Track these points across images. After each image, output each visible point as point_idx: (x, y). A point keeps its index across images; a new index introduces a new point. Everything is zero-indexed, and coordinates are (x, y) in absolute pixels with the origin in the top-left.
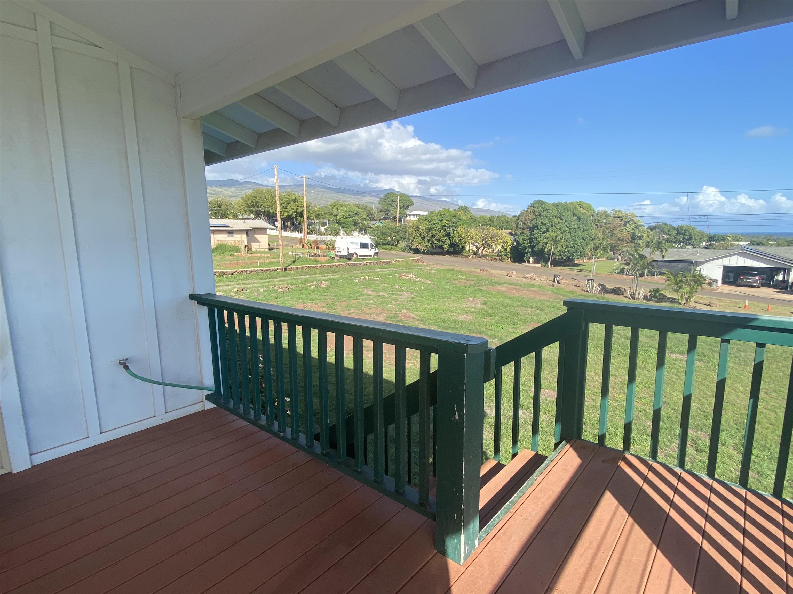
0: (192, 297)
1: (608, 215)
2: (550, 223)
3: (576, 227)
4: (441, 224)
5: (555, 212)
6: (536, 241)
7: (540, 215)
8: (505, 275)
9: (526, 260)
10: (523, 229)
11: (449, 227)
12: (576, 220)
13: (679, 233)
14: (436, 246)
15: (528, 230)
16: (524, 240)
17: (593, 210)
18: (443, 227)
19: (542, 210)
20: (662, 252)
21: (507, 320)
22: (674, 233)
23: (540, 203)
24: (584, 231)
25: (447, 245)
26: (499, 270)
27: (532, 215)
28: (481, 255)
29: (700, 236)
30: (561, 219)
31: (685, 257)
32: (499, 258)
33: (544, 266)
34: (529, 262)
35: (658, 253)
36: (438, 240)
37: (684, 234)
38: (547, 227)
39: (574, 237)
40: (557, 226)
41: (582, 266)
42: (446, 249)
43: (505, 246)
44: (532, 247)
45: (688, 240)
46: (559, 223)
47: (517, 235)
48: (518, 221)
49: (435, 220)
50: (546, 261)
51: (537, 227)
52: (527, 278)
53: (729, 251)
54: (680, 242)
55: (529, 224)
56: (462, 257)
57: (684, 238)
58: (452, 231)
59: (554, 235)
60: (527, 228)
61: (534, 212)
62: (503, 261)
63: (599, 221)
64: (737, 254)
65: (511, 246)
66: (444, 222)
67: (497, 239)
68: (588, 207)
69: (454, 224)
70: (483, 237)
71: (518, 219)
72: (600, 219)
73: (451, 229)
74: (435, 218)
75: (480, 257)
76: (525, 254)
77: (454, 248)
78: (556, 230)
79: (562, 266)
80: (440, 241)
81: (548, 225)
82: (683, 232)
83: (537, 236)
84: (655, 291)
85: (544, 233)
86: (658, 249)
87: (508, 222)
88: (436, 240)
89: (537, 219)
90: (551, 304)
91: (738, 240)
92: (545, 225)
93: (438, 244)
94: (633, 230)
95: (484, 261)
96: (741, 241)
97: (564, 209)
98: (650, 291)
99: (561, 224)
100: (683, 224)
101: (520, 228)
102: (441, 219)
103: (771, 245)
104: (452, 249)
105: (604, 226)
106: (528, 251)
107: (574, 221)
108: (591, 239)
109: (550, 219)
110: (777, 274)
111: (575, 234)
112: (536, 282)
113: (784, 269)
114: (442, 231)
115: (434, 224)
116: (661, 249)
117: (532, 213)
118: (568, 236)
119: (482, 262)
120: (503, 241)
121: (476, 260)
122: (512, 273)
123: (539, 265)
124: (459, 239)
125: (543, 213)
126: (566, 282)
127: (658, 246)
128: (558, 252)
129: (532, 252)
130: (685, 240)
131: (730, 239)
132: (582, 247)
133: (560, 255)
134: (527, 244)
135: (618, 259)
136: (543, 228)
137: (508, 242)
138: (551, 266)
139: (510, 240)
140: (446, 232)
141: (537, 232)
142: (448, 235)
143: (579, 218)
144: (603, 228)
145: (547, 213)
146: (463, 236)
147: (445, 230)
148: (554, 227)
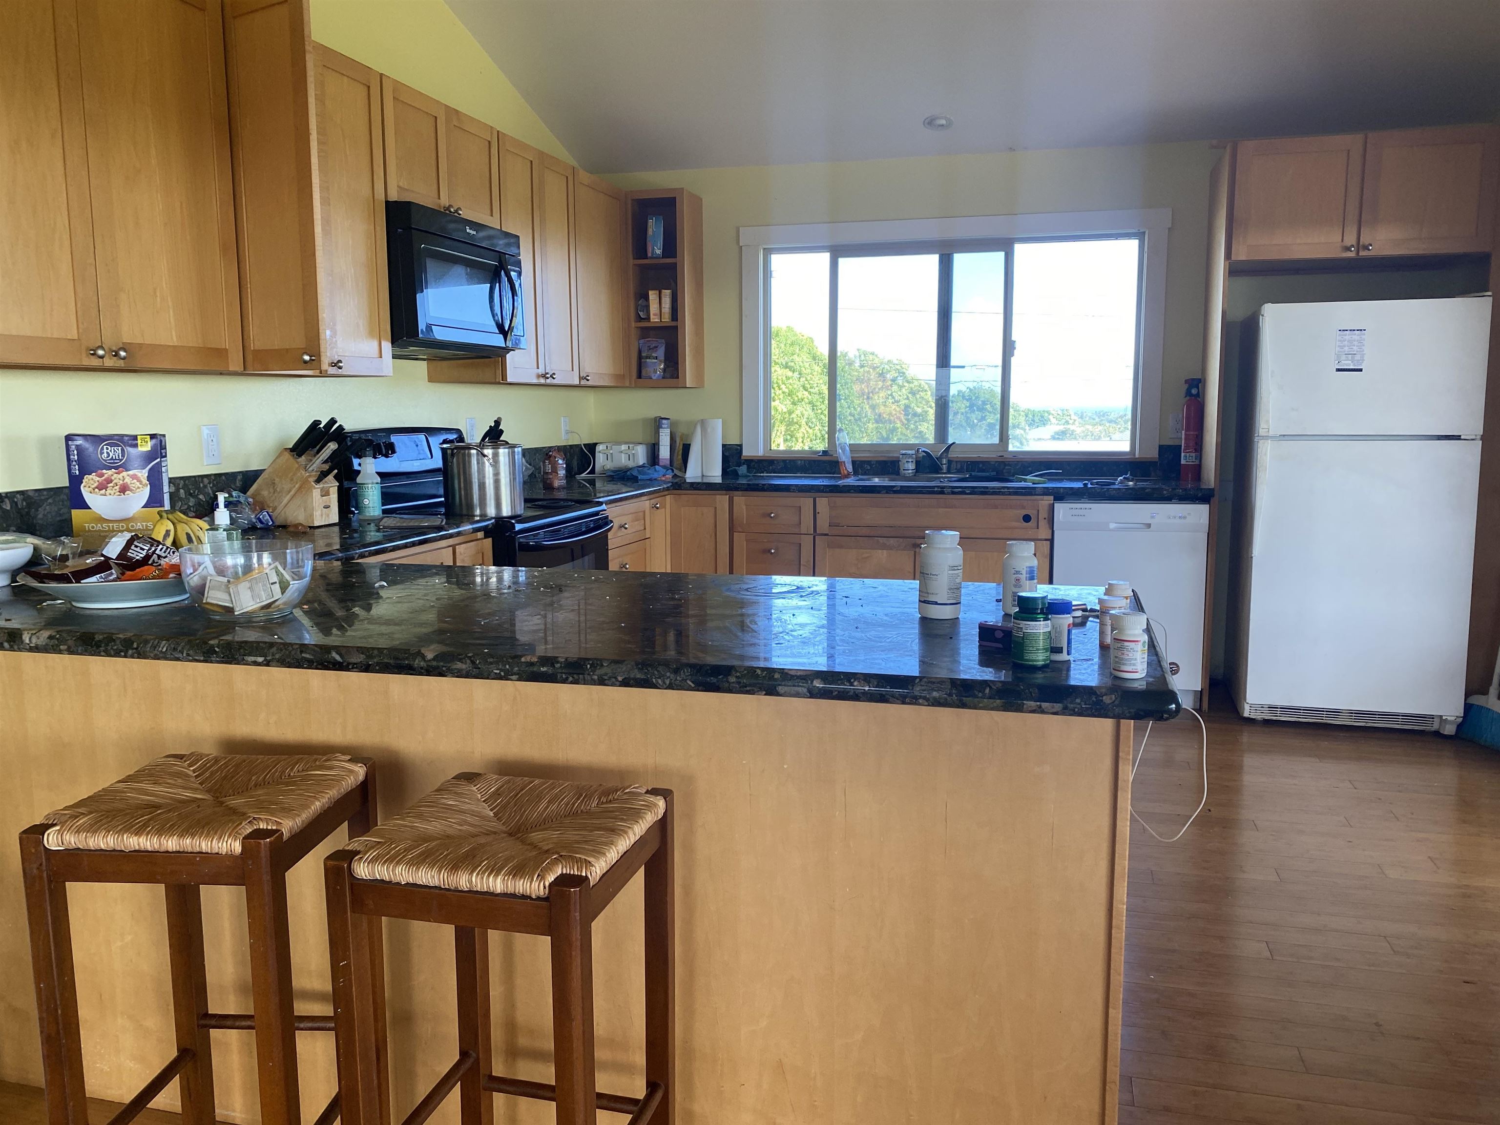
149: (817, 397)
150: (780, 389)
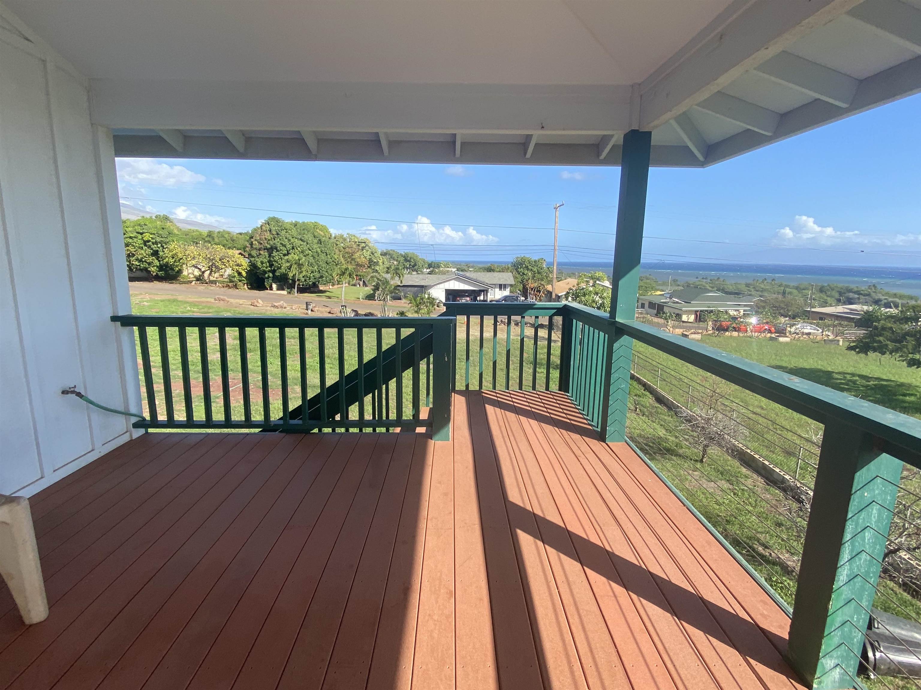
0: (114, 319)
1: (345, 240)
2: (290, 244)
3: (319, 250)
4: (143, 238)
5: (294, 232)
6: (277, 264)
7: (278, 234)
8: (248, 305)
9: (267, 287)
10: (260, 250)
11: (156, 243)
12: (318, 243)
13: (406, 260)
14: (137, 268)
15: (266, 251)
16: (262, 263)
17: (329, 233)
18: (145, 243)
19: (280, 229)
20: (400, 277)
21: (272, 353)
22: (402, 259)
23: (276, 221)
24: (327, 255)
25: (155, 268)
26: (238, 299)
27: (269, 234)
28: (207, 281)
29: (422, 263)
30: (302, 240)
31: (417, 282)
32: (231, 284)
33: (290, 293)
34: (271, 289)
35: (397, 278)
36: (140, 261)
37: (410, 261)
38: (288, 249)
39: (318, 261)
40: (299, 249)
41: (328, 293)
42: (153, 272)
43: (240, 270)
44: (273, 272)
45: (413, 267)
46: (301, 245)
47: (253, 257)
48: (252, 240)
49: (130, 231)
50: (291, 287)
51: (276, 248)
52: (277, 307)
53: (448, 276)
54: (407, 268)
55: (266, 245)
56: (180, 283)
57: (410, 265)
58: (161, 248)
59: (297, 258)
60: (264, 249)
61: (270, 231)
62: (237, 288)
63: (337, 245)
64: (454, 279)
65: (247, 269)
66: (147, 237)
67: (228, 261)
68: (324, 229)
69: (162, 239)
70: (209, 258)
71: (252, 238)
72: (338, 243)
73: (159, 245)
74: (130, 229)
75: (207, 283)
76: (266, 280)
77: (166, 271)
78: (298, 253)
79: (308, 293)
80: (143, 262)
81: (289, 246)
82: (409, 258)
83: (278, 258)
84: (400, 313)
85: (284, 255)
86: (396, 275)
87: (234, 240)
88: (137, 260)
89: (274, 239)
90: (313, 333)
91: (448, 267)
92: (284, 246)
93: (139, 266)
94: (370, 256)
95: (213, 288)
96: (450, 268)
97: (304, 230)
98: (397, 314)
99: (302, 246)
100: (408, 251)
101: (256, 249)
102: (141, 231)
103: (471, 271)
104: (163, 272)
105: (343, 250)
106: (268, 276)
107: (316, 243)
108: (335, 263)
109: (289, 240)
110: (479, 295)
111: (318, 258)
112: (287, 311)
113: (483, 291)
114: (145, 248)
115: (131, 238)
116: (399, 275)
117: (268, 232)
118: (312, 260)
119: (211, 290)
120: (235, 263)
121: (202, 288)
122: (257, 302)
123: (284, 292)
124: (174, 259)
125: (281, 233)
126: (319, 310)
127: (397, 273)
128: (303, 277)
129: (273, 277)
130: (411, 266)
131: (443, 266)
132: (327, 272)
133: (305, 280)
134: (267, 268)
135: (360, 285)
136: (283, 250)
137: (243, 264)
138: (297, 293)
139: (245, 263)
140: (152, 249)
141: (277, 254)
142: (155, 253)
143: (320, 240)
144: (342, 252)
145: (286, 232)
146: (180, 256)
147: (149, 247)
148: (296, 249)
149: (315, 253)
150: (297, 249)
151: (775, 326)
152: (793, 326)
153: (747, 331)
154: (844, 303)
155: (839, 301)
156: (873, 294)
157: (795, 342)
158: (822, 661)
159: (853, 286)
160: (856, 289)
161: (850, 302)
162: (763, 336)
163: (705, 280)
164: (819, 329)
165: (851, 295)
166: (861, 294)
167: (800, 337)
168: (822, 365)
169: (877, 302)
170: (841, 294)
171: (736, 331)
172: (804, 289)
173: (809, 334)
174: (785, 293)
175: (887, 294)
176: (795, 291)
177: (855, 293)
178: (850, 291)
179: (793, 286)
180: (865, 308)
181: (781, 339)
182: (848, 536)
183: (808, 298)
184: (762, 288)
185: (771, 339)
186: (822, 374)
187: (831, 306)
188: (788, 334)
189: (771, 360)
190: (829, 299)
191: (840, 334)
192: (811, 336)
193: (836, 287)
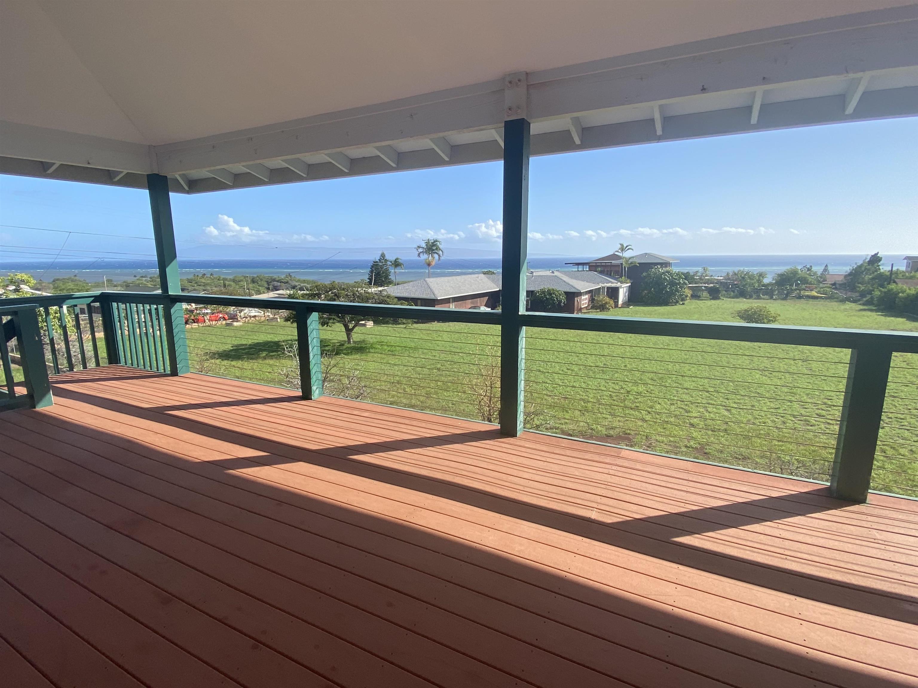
151: (227, 313)
152: (241, 312)
153: (205, 321)
154: (272, 291)
155: (268, 289)
156: (290, 282)
157: (246, 324)
158: (313, 388)
159: (275, 276)
160: (277, 279)
161: (276, 289)
162: (220, 323)
163: (144, 279)
164: (261, 311)
165: (276, 284)
166: (283, 282)
167: (249, 320)
168: (271, 338)
169: (294, 287)
170: (268, 283)
171: (195, 323)
172: (240, 281)
173: (255, 317)
174: (225, 286)
175: (299, 281)
176: (232, 283)
177: (278, 281)
178: (274, 280)
179: (230, 279)
180: (288, 292)
181: (235, 324)
182: (310, 342)
183: (244, 288)
184: (204, 283)
185: (227, 325)
186: (272, 344)
187: (264, 293)
188: (239, 319)
189: (233, 341)
190: (260, 288)
191: (277, 314)
192: (257, 318)
193: (264, 277)
